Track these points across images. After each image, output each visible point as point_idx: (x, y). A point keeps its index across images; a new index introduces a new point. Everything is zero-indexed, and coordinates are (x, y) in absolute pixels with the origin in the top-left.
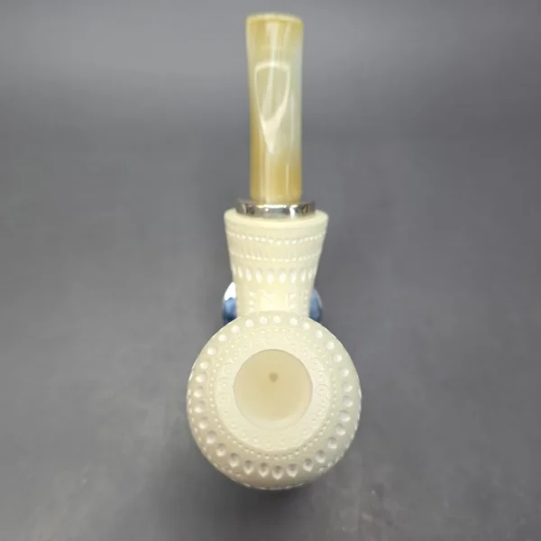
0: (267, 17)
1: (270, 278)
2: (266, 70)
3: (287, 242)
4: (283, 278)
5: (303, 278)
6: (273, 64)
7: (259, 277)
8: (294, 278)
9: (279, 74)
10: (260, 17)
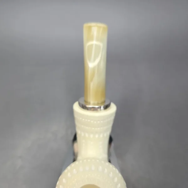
0: (93, 24)
1: (92, 136)
2: (92, 45)
3: (99, 122)
4: (97, 136)
5: (105, 135)
6: (94, 42)
7: (87, 135)
8: (101, 136)
9: (97, 47)
10: (89, 24)
